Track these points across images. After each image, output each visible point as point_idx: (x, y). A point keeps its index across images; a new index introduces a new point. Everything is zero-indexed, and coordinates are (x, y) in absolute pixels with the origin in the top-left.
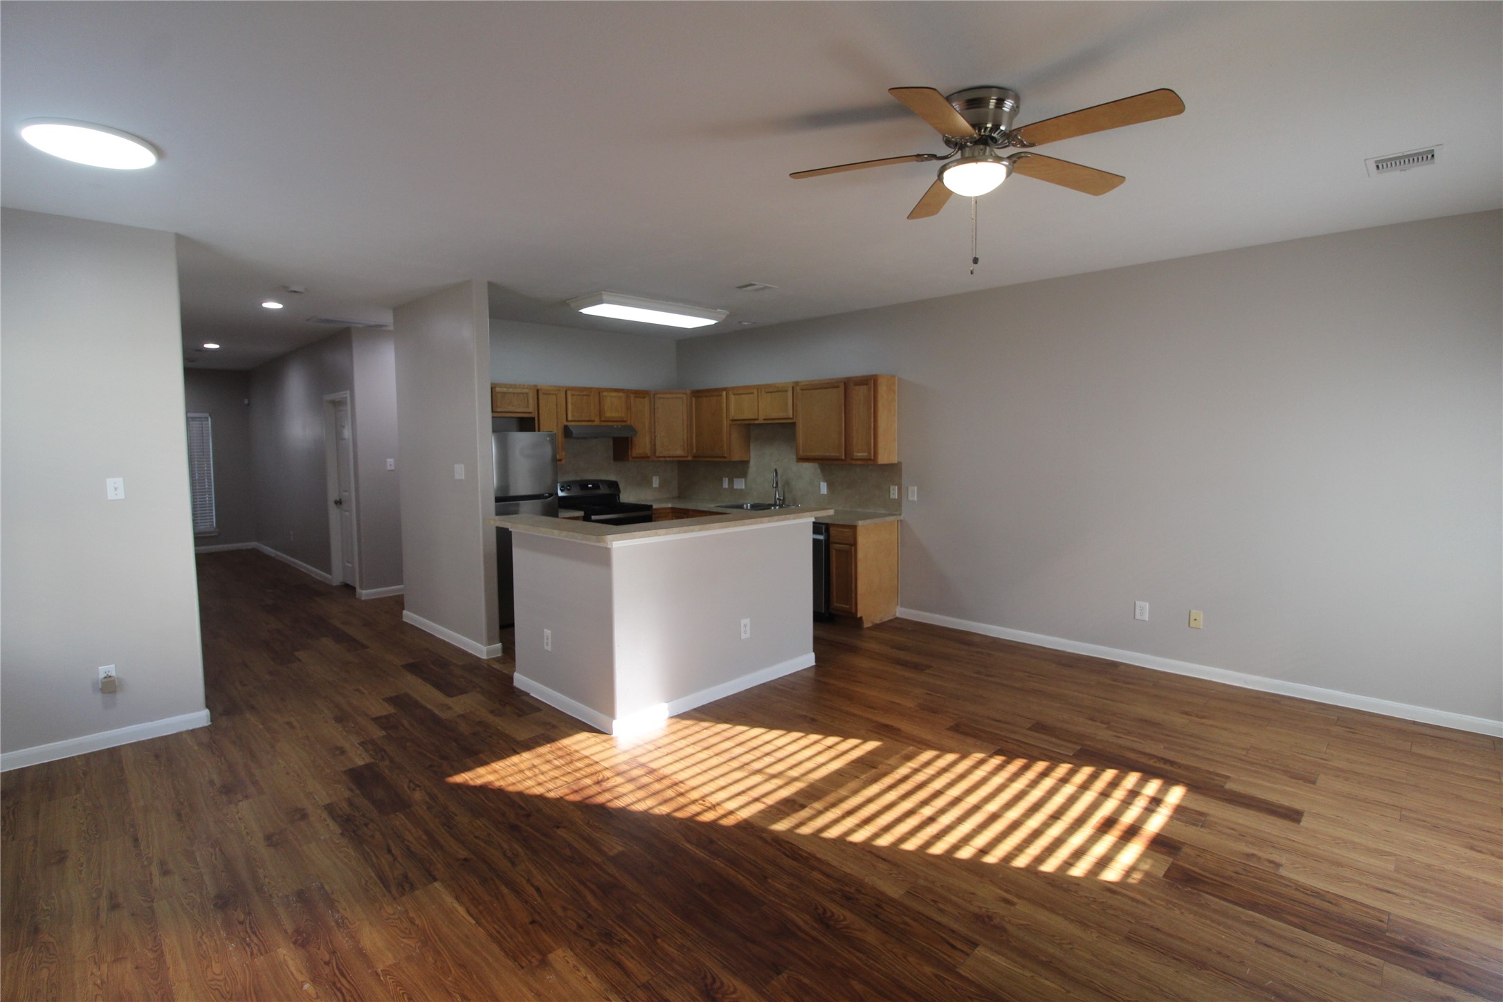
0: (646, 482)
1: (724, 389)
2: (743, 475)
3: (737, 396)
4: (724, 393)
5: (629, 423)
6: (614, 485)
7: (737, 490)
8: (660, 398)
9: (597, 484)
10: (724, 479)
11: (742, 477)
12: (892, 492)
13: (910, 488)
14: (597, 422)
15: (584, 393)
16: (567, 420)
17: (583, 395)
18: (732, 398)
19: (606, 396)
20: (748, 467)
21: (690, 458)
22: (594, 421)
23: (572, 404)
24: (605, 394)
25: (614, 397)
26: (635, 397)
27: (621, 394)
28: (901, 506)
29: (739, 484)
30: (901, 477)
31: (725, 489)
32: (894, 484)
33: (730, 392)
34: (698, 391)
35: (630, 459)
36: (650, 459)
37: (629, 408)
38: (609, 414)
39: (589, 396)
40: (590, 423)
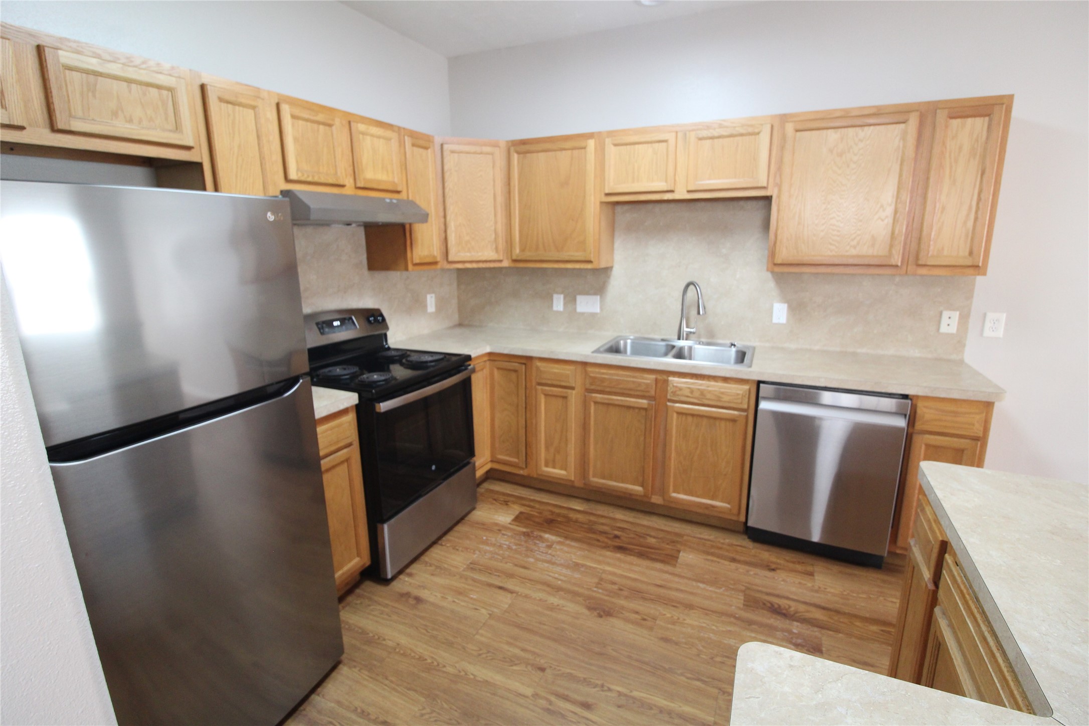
0: (416, 305)
1: (591, 136)
2: (599, 289)
3: (623, 149)
4: (591, 143)
5: (403, 196)
6: (374, 318)
7: (583, 314)
8: (453, 152)
9: (346, 316)
10: (555, 296)
11: (595, 294)
12: (945, 320)
13: (990, 316)
14: (349, 190)
15: (320, 117)
16: (287, 179)
17: (319, 123)
18: (612, 152)
19: (363, 134)
20: (609, 277)
21: (506, 264)
22: (343, 186)
23: (296, 140)
24: (362, 127)
25: (379, 137)
26: (413, 145)
27: (389, 133)
28: (964, 346)
29: (587, 305)
30: (972, 297)
31: (558, 312)
32: (951, 308)
33: (608, 141)
34: (524, 142)
35: (410, 267)
36: (439, 266)
37: (404, 166)
38: (372, 174)
39: (330, 126)
40: (335, 191)
